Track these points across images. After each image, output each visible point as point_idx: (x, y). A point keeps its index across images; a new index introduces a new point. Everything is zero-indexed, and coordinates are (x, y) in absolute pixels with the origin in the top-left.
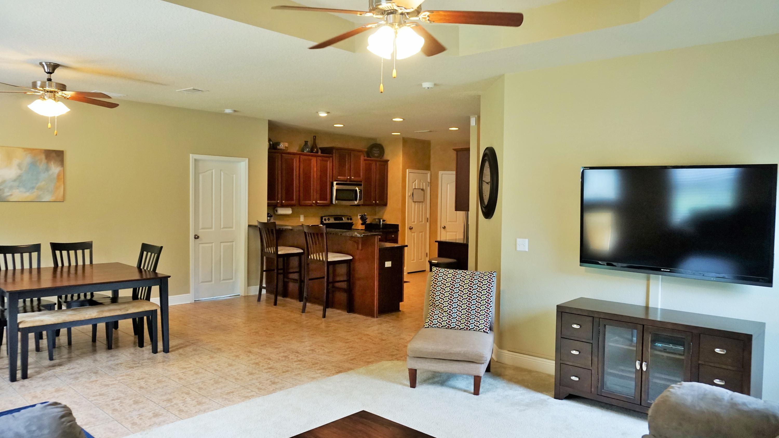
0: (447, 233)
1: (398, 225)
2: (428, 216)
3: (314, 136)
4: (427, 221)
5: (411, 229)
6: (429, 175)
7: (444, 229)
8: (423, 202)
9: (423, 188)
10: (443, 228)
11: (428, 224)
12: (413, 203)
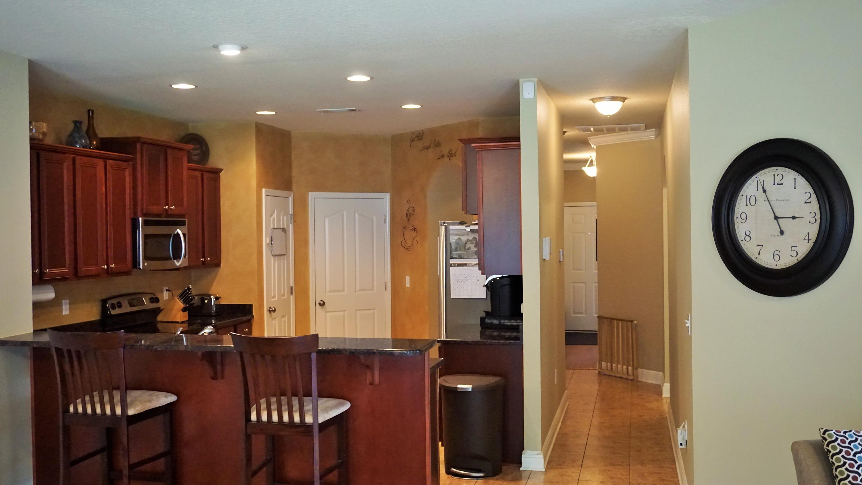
0: (327, 313)
1: (251, 306)
2: (292, 283)
3: (89, 111)
4: (292, 293)
5: (271, 311)
6: (291, 199)
7: (320, 307)
8: (284, 255)
9: (283, 227)
10: (319, 304)
11: (292, 298)
12: (272, 258)
